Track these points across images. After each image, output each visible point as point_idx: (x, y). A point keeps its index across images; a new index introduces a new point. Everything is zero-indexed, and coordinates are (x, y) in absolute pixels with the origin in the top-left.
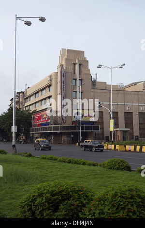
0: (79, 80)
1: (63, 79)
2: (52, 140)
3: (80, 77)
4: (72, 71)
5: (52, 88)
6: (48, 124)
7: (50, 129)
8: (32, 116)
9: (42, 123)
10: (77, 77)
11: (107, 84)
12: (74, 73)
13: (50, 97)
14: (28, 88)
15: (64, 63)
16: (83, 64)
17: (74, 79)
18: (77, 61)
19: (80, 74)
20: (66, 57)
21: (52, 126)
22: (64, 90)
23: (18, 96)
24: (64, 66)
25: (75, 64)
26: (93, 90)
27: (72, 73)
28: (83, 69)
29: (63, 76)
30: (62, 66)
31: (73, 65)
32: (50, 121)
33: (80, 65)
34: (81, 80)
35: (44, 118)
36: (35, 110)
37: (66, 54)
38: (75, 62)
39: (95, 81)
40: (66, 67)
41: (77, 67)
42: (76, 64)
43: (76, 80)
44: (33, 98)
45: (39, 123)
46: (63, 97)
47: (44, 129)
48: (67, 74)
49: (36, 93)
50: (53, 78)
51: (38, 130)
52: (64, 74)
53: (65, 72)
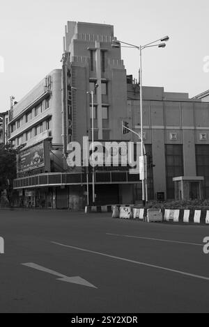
0: (103, 82)
1: (69, 81)
2: (54, 202)
3: (102, 77)
4: (87, 64)
5: (52, 101)
6: (41, 170)
7: (43, 180)
8: (17, 156)
9: (31, 168)
10: (98, 77)
11: (165, 91)
12: (92, 68)
13: (48, 118)
14: (16, 103)
15: (71, 50)
16: (111, 50)
17: (91, 81)
18: (97, 45)
19: (103, 70)
20: (75, 37)
21: (47, 174)
22: (69, 102)
23: (1, 121)
24: (72, 55)
25: (92, 51)
26: (130, 102)
27: (88, 68)
28: (109, 61)
29: (69, 75)
30: (67, 55)
31: (89, 53)
32: (43, 165)
33: (103, 52)
34: (106, 82)
35: (35, 160)
36: (24, 145)
37: (76, 32)
38: (92, 48)
39: (138, 85)
40: (75, 58)
41: (97, 56)
42: (95, 50)
43: (95, 82)
44: (22, 122)
45: (28, 169)
46: (70, 117)
47: (35, 181)
48: (76, 71)
49: (28, 112)
50: (54, 79)
51: (25, 182)
52: (69, 71)
53: (72, 67)
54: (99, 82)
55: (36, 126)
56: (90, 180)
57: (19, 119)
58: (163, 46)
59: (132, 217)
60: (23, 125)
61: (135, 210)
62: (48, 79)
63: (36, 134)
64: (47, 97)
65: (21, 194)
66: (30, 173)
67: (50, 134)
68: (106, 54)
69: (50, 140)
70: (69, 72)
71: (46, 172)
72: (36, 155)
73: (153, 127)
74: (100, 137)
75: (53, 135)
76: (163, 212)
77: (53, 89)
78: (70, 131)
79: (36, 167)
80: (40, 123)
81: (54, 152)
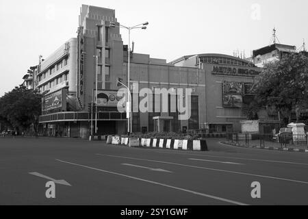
0: (106, 49)
1: (82, 47)
2: (69, 133)
3: (106, 45)
4: (95, 36)
5: (70, 60)
6: (60, 110)
7: (61, 117)
8: (42, 99)
9: (52, 108)
10: (103, 45)
11: (150, 57)
12: (99, 38)
13: (66, 73)
14: (43, 60)
15: (84, 25)
16: (113, 27)
17: (98, 48)
18: (103, 23)
19: (107, 41)
20: (87, 16)
21: (64, 112)
22: (82, 62)
23: (32, 73)
24: (85, 28)
25: (99, 27)
26: (125, 64)
27: (96, 39)
28: (111, 35)
29: (82, 42)
30: (81, 28)
31: (97, 28)
32: (61, 106)
33: (107, 28)
34: (109, 49)
35: (55, 102)
36: (48, 91)
37: (88, 12)
38: (99, 24)
39: (131, 52)
40: (86, 31)
41: (103, 31)
42: (101, 26)
43: (101, 48)
44: (48, 74)
45: (50, 109)
46: (82, 72)
47: (55, 117)
48: (87, 40)
49: (51, 67)
50: (71, 45)
51: (48, 118)
53: (84, 37)
54: (104, 49)
55: (57, 77)
56: (94, 118)
57: (45, 72)
58: (145, 28)
59: (120, 144)
60: (48, 77)
61: (122, 138)
62: (67, 44)
63: (57, 83)
64: (66, 57)
65: (45, 127)
66: (51, 111)
67: (67, 84)
68: (109, 29)
69: (67, 88)
70: (82, 41)
72: (56, 99)
73: (141, 82)
74: (103, 87)
75: (70, 85)
76: (140, 140)
77: (71, 52)
78: (82, 83)
79: (56, 107)
80: (60, 76)
81: (70, 97)
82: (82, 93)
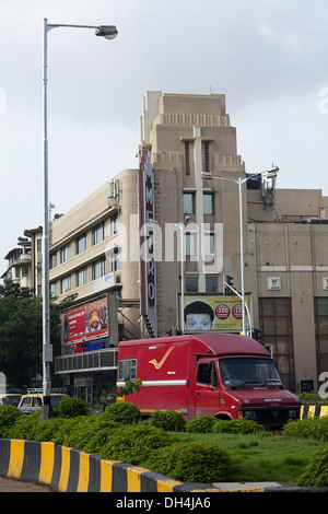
0: (206, 193)
1: (149, 195)
3: (206, 185)
4: (180, 165)
6: (102, 344)
7: (107, 360)
8: (62, 317)
9: (87, 339)
10: (199, 186)
11: (324, 195)
12: (188, 171)
15: (153, 140)
16: (219, 141)
17: (185, 192)
18: (196, 133)
20: (158, 121)
21: (113, 350)
24: (154, 150)
25: (188, 143)
26: (252, 226)
27: (180, 171)
28: (216, 158)
29: (149, 185)
30: (145, 150)
31: (183, 147)
32: (106, 334)
33: (206, 144)
34: (212, 194)
35: (92, 326)
36: (73, 297)
37: (162, 112)
38: (188, 137)
39: (271, 191)
40: (159, 156)
41: (197, 152)
42: (193, 141)
43: (193, 193)
45: (80, 341)
47: (92, 361)
48: (161, 178)
49: (78, 237)
50: (124, 186)
51: (77, 363)
52: (149, 179)
53: (154, 171)
54: (199, 195)
55: (93, 263)
57: (63, 247)
60: (71, 260)
62: (115, 184)
63: (94, 278)
64: (113, 216)
65: (67, 382)
66: (84, 346)
67: (118, 280)
68: (211, 146)
69: (117, 289)
71: (112, 346)
72: (95, 318)
73: (293, 268)
74: (202, 288)
75: (124, 282)
77: (124, 204)
78: (151, 278)
79: (95, 337)
80: (101, 259)
81: (125, 310)
82: (151, 303)
